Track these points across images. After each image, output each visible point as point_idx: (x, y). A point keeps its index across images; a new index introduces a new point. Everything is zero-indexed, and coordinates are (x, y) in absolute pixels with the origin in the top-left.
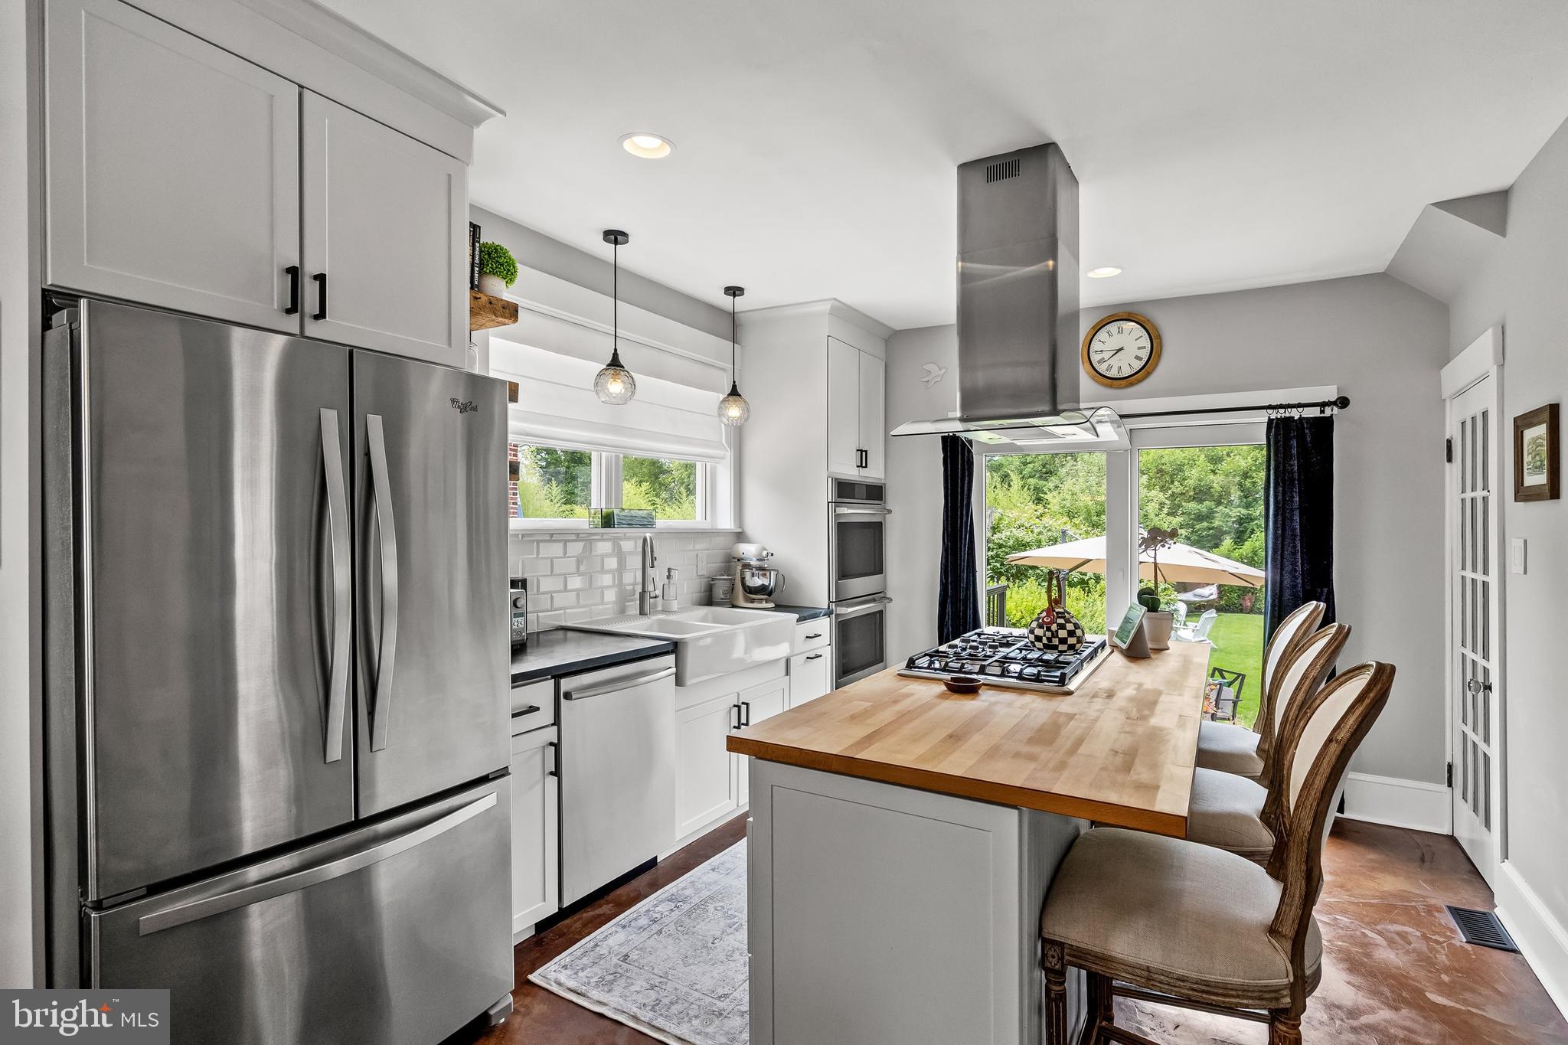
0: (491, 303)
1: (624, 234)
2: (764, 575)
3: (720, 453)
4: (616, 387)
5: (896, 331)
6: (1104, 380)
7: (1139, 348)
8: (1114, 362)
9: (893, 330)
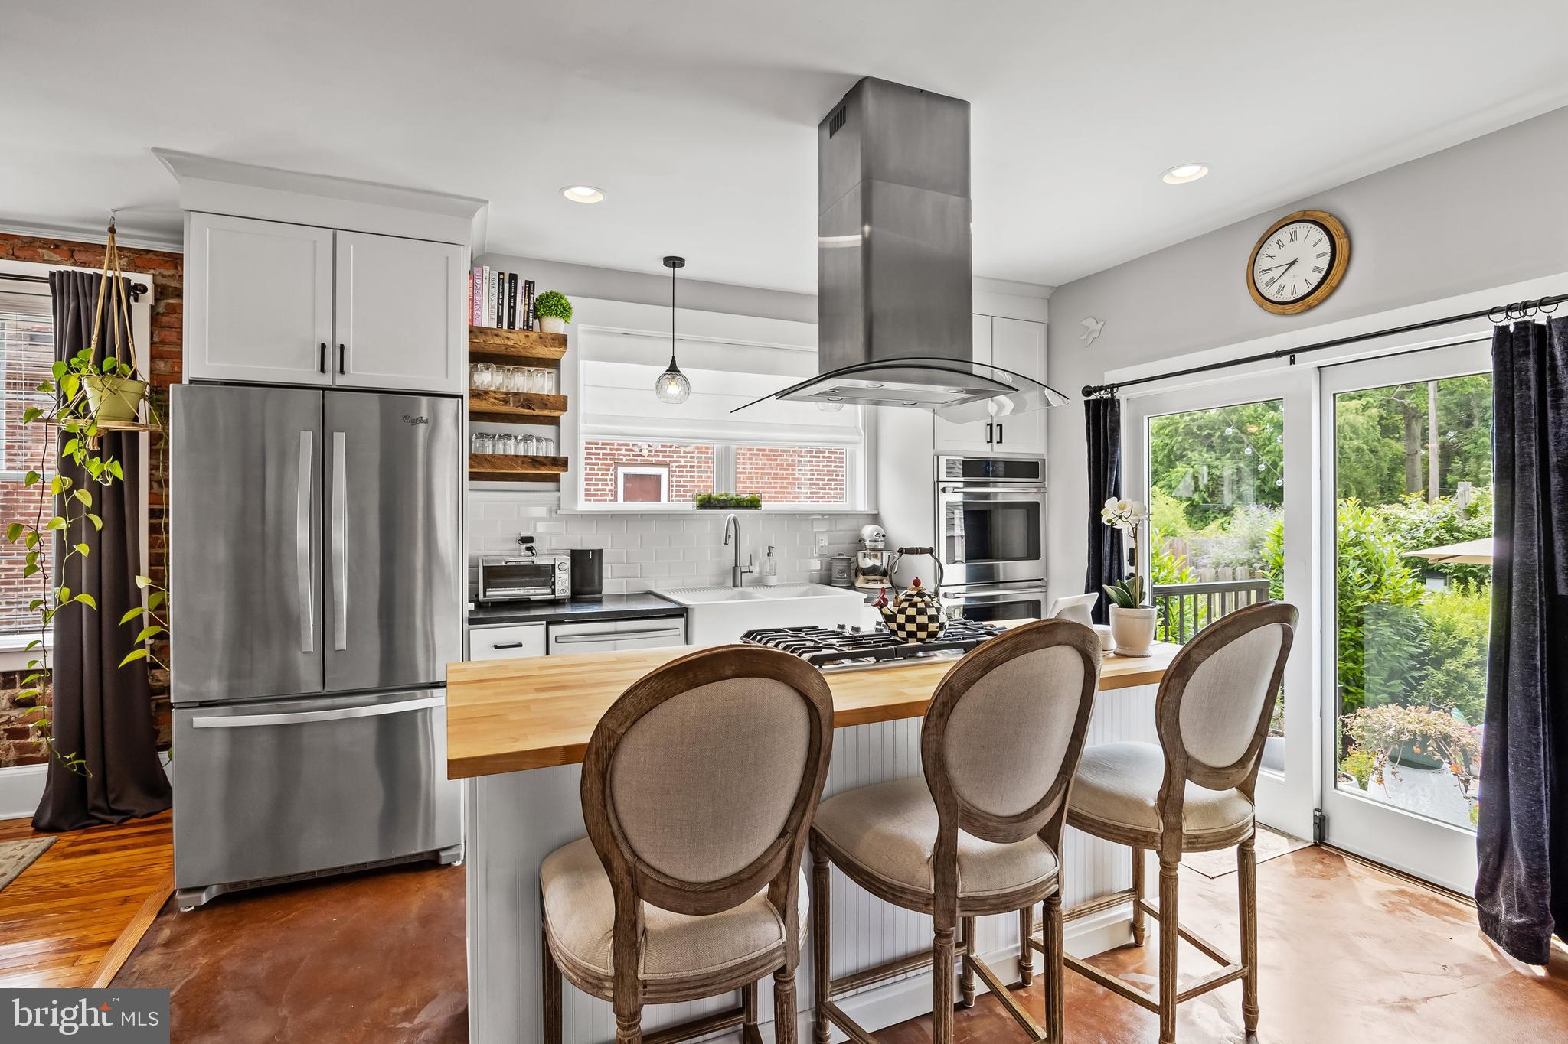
0: (541, 338)
1: (682, 260)
2: (876, 556)
3: (856, 438)
4: (673, 388)
5: (1057, 288)
6: (1274, 306)
7: (1318, 256)
8: (1287, 281)
9: (1053, 287)
